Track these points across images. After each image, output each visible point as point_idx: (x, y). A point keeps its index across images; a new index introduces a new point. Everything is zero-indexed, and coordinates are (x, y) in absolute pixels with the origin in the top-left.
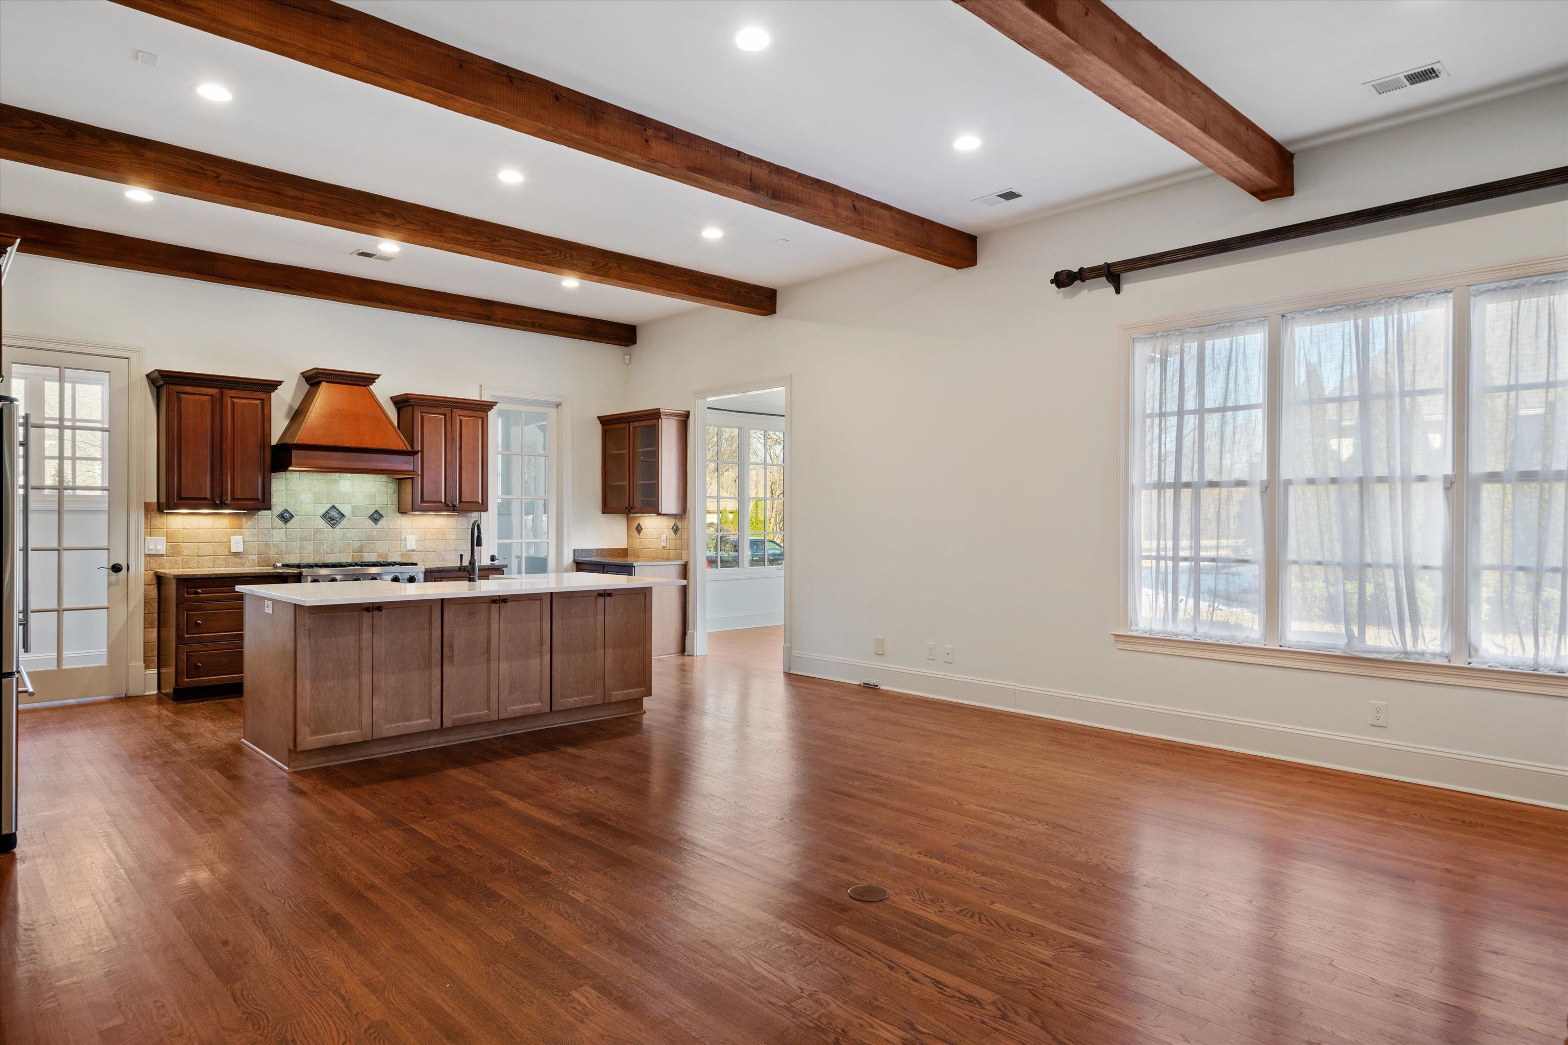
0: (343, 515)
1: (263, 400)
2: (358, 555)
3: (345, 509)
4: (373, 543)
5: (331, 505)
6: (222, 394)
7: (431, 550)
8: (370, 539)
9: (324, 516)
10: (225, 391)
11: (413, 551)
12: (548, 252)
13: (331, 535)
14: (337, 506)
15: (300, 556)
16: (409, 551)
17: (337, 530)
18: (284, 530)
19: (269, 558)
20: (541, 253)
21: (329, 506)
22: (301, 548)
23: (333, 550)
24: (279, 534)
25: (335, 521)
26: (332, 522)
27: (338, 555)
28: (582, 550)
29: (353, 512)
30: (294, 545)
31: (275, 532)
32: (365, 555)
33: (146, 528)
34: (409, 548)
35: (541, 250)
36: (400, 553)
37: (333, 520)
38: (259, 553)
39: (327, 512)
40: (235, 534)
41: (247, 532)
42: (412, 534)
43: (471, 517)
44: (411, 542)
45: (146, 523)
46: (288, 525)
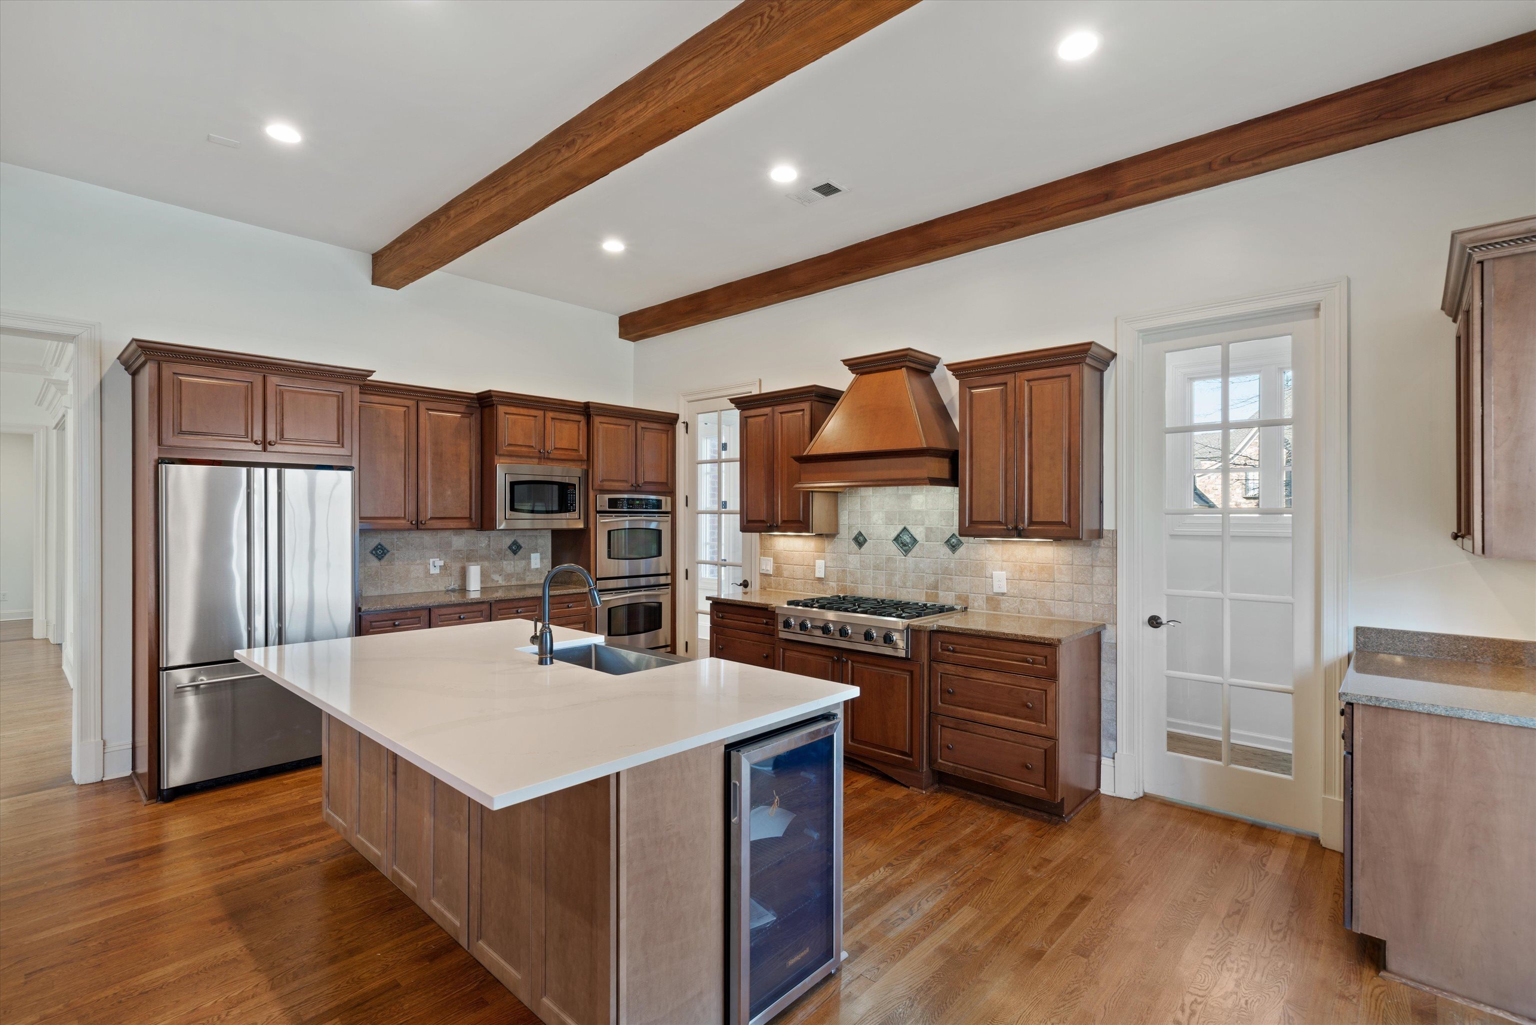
0: (915, 541)
1: (803, 410)
2: (932, 593)
3: (918, 532)
4: (951, 579)
5: (902, 527)
6: (773, 411)
7: (1029, 596)
8: (946, 571)
9: (896, 539)
10: (776, 408)
11: (1003, 594)
13: (902, 565)
14: (909, 527)
15: (873, 588)
16: (997, 594)
17: (910, 559)
18: (858, 556)
19: (846, 586)
21: (900, 528)
22: (875, 578)
23: (905, 584)
24: (854, 560)
25: (907, 548)
26: (904, 548)
27: (910, 590)
28: (1379, 631)
29: (926, 536)
30: (868, 574)
31: (851, 558)
32: (941, 594)
33: (761, 549)
34: (996, 590)
36: (985, 596)
37: (905, 545)
38: (838, 581)
39: (898, 535)
40: (819, 558)
41: (828, 556)
42: (1002, 569)
43: (1099, 547)
44: (1000, 581)
45: (761, 544)
46: (862, 549)
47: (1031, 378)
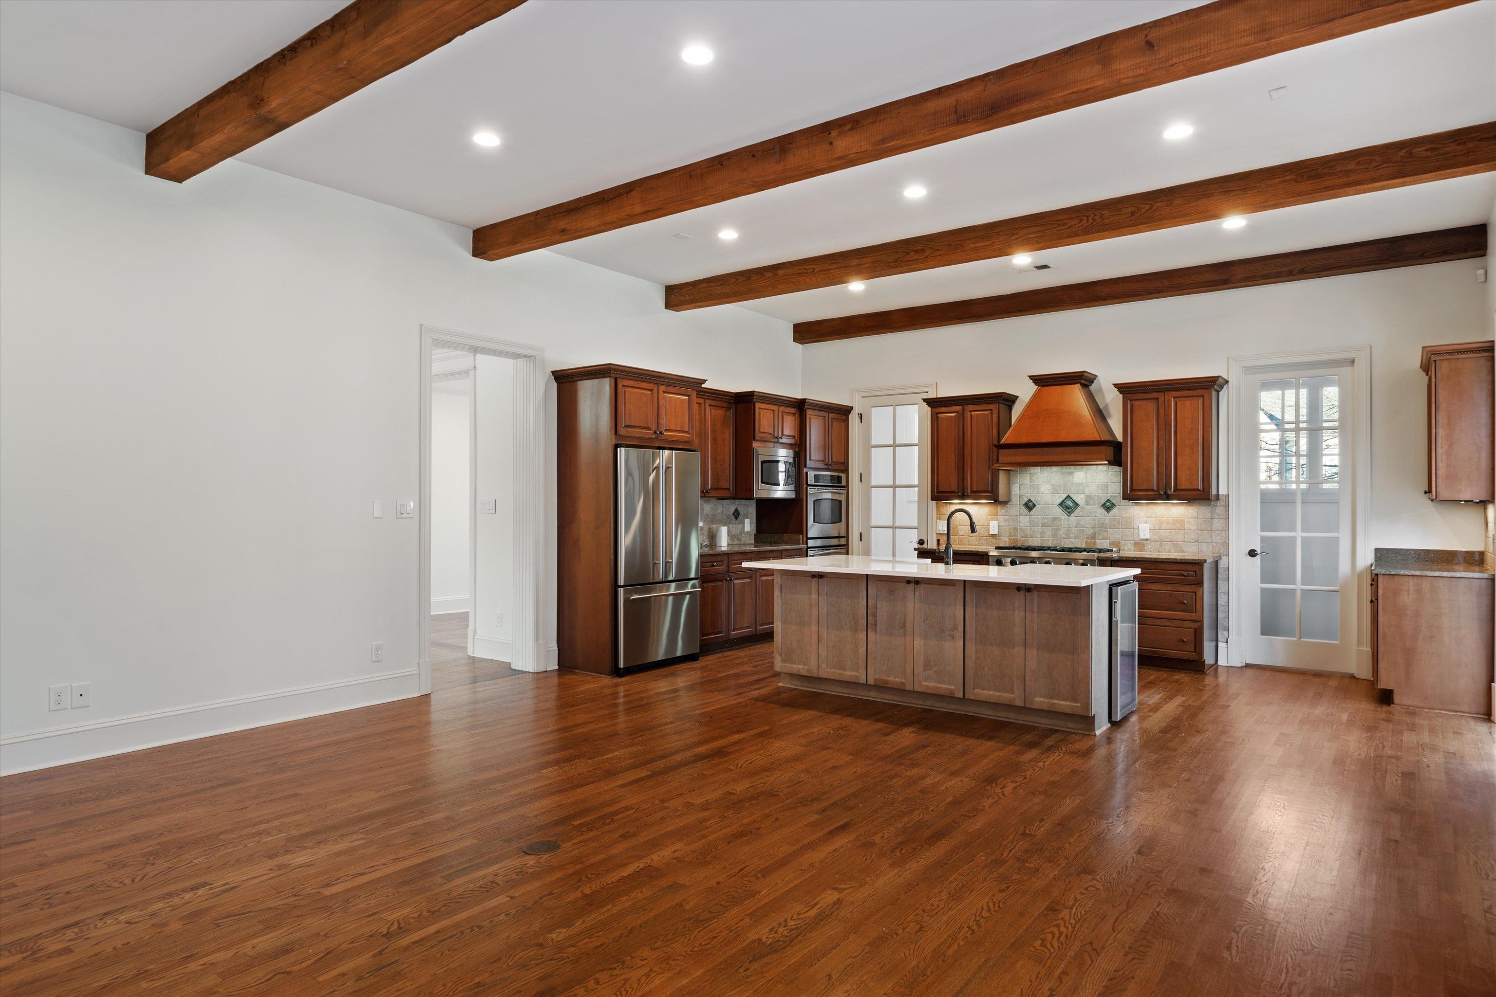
0: (1077, 505)
1: (992, 410)
2: (1091, 542)
3: (1080, 499)
4: (1106, 531)
5: (1066, 495)
6: (964, 409)
7: (1167, 540)
8: (1103, 526)
9: (1061, 504)
10: (966, 407)
11: (1147, 540)
12: (1073, 223)
13: (1066, 522)
14: (1072, 495)
15: (1041, 540)
16: (1143, 540)
17: (1073, 518)
18: (1028, 517)
19: (1017, 540)
20: (1064, 227)
21: (1064, 496)
22: (1043, 533)
23: (1068, 536)
24: (1024, 520)
25: (1070, 510)
26: (1068, 510)
27: (1072, 540)
28: (1388, 550)
29: (1086, 502)
30: (1036, 530)
31: (1021, 518)
32: (1098, 542)
33: (937, 514)
34: (1142, 537)
35: (1064, 224)
36: (1132, 542)
37: (1069, 508)
38: (1010, 536)
39: (1063, 501)
40: (992, 520)
41: (1001, 518)
42: (1146, 523)
43: (1216, 506)
44: (1145, 531)
45: (937, 510)
46: (1031, 512)
47: (1176, 396)
